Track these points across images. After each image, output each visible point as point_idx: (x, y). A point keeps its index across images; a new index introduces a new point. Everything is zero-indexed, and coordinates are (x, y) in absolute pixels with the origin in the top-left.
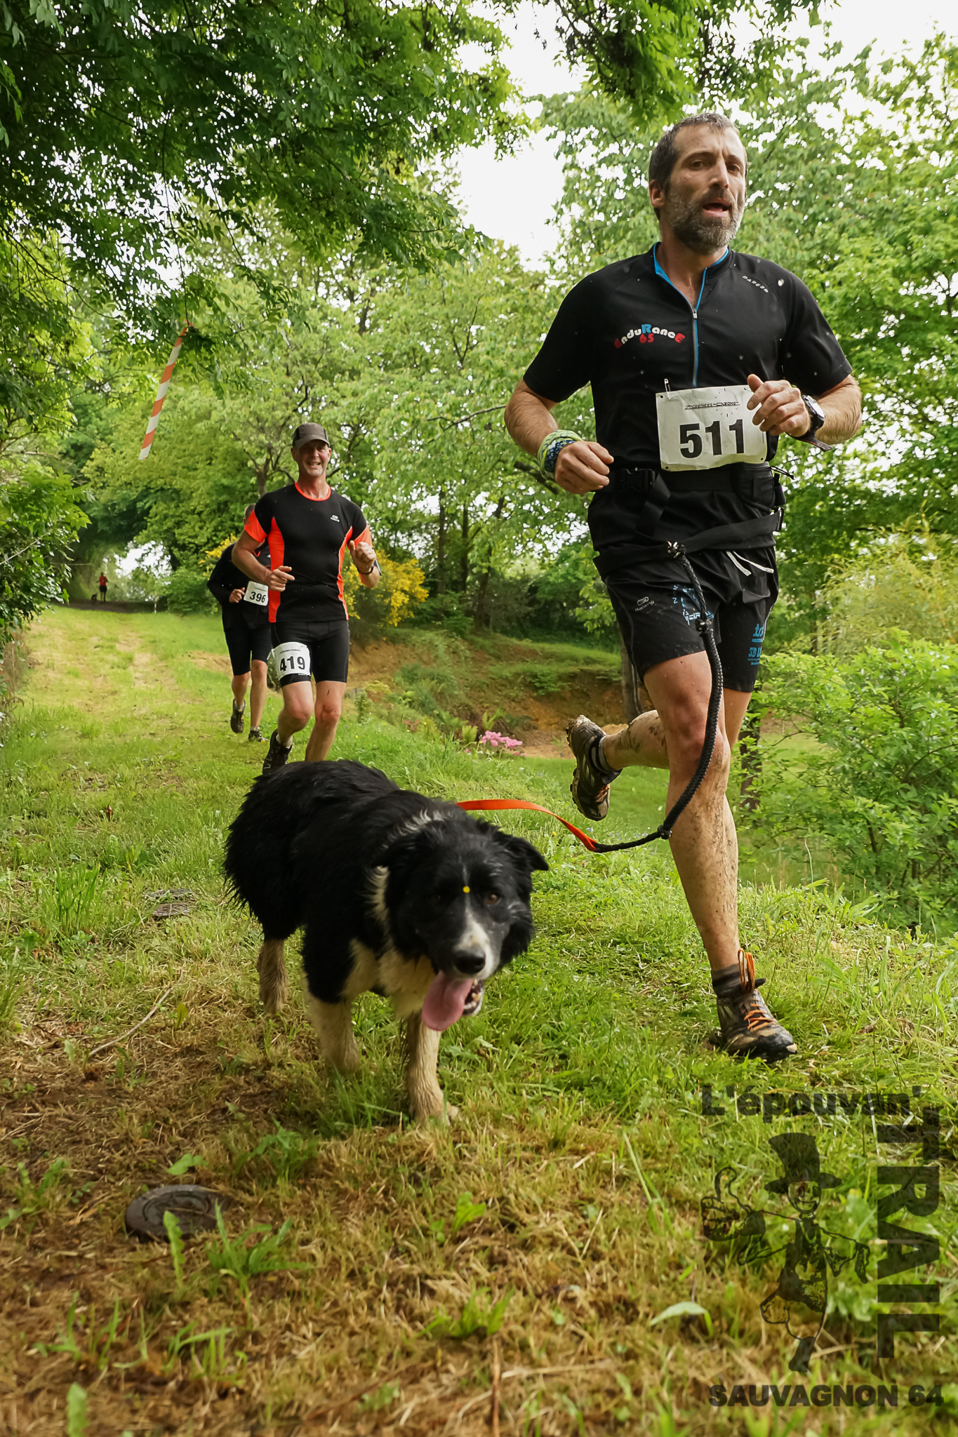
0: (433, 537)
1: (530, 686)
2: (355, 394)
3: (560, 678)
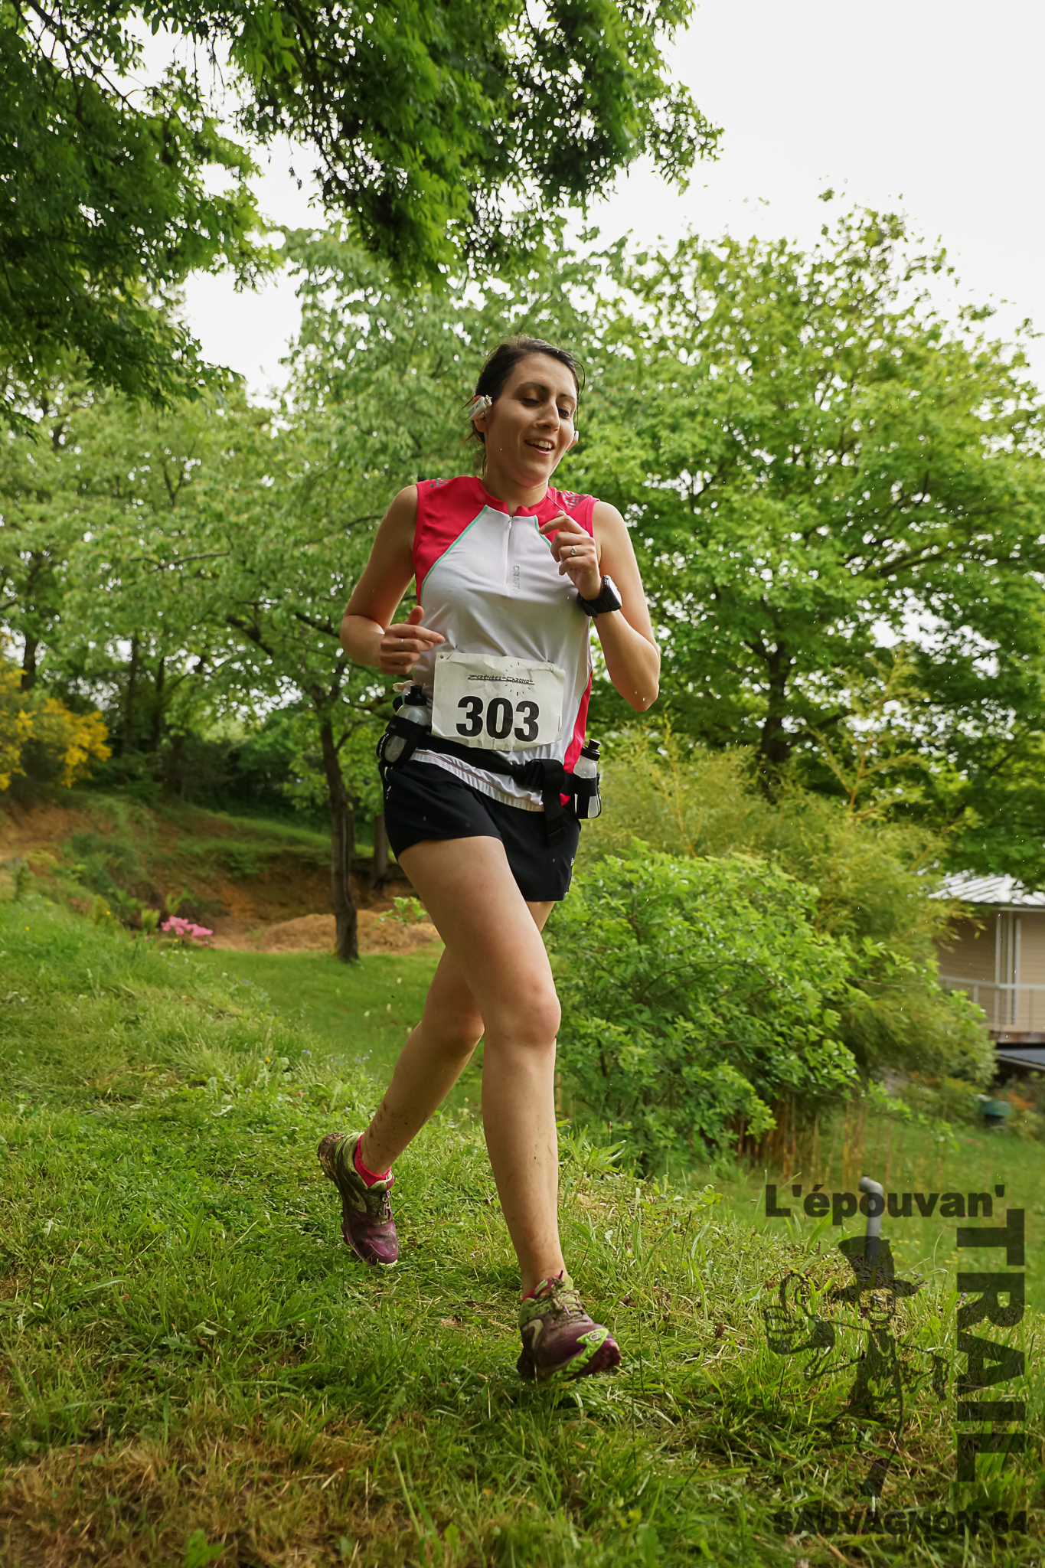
0: (120, 687)
1: (225, 866)
2: (42, 519)
3: (259, 858)
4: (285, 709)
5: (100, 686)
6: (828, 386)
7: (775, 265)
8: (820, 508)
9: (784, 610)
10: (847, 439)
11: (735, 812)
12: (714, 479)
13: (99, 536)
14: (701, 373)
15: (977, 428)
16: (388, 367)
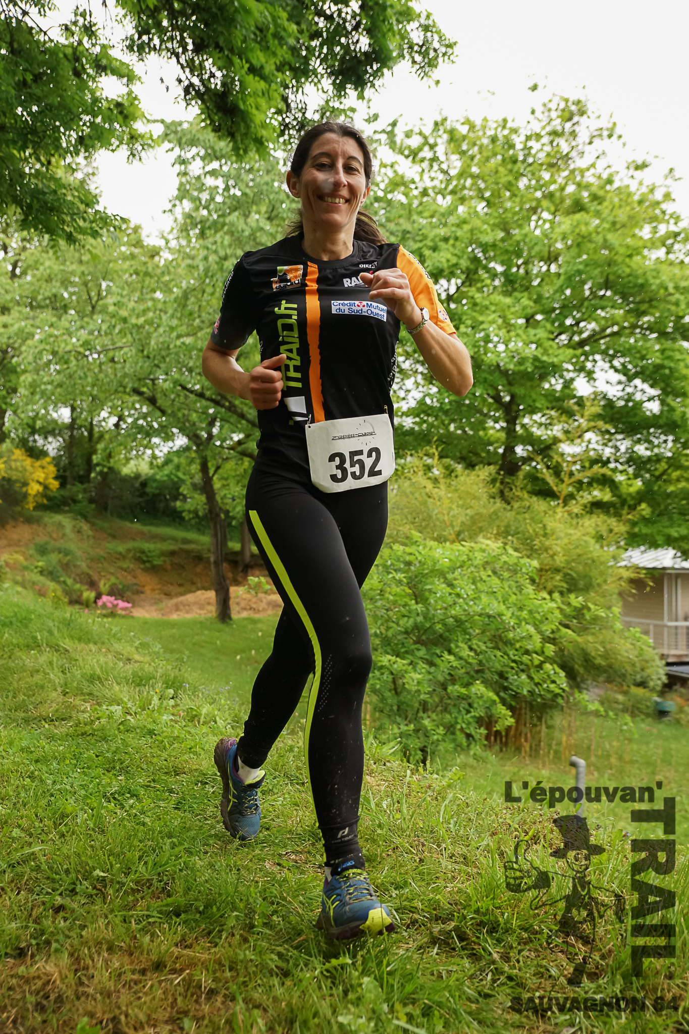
0: (64, 440)
1: (139, 560)
2: (4, 326)
3: (163, 554)
4: (178, 451)
5: (50, 439)
6: (539, 218)
7: (500, 136)
8: (535, 302)
9: (514, 373)
10: (553, 254)
11: (484, 511)
12: (463, 283)
13: (43, 336)
14: (451, 211)
15: (640, 244)
16: (236, 213)
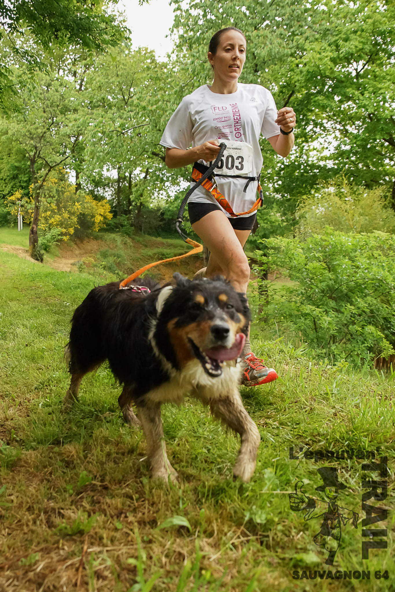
0: (114, 189)
5: (107, 190)
12: (367, 62)
13: (96, 123)
14: (359, 11)
16: (211, 31)
